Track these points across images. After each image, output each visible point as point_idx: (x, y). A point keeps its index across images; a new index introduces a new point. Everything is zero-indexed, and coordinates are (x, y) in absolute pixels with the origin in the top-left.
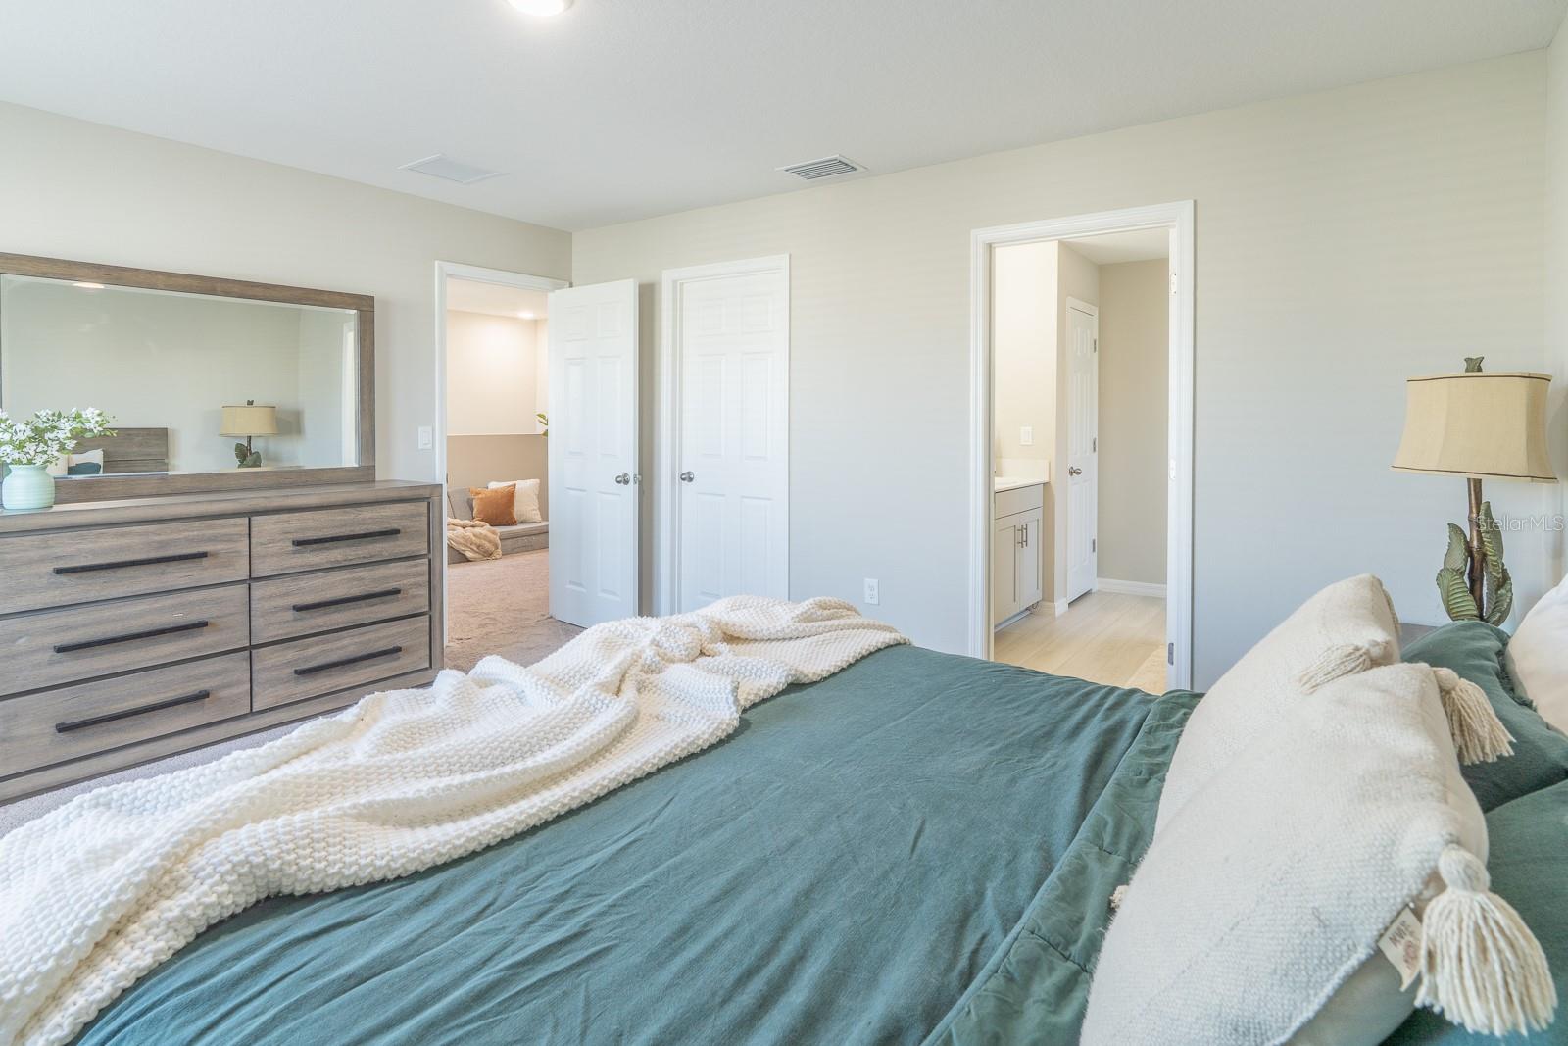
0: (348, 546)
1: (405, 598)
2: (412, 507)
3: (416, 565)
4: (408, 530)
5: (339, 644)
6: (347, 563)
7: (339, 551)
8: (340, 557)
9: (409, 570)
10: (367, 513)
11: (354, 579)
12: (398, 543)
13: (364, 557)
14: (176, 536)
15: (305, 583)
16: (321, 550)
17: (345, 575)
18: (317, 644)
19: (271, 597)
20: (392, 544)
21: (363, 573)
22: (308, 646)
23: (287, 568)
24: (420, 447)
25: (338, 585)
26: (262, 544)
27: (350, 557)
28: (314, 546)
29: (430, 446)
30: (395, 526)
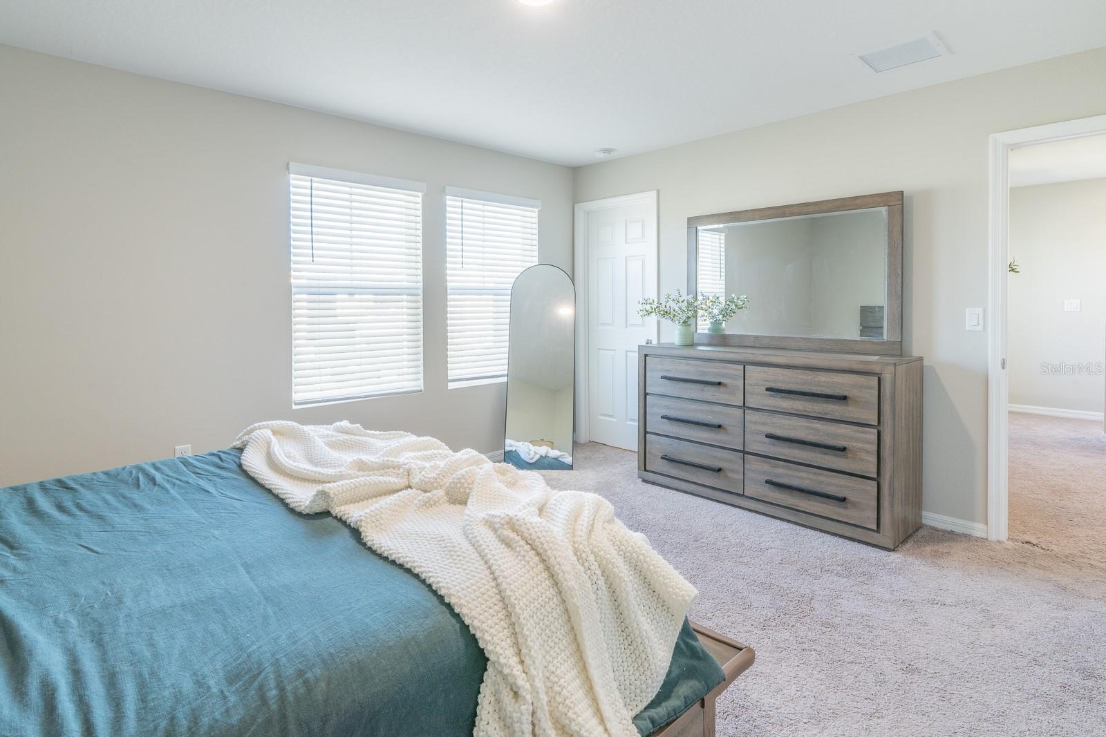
0: (806, 400)
1: (854, 458)
2: (863, 379)
3: (864, 433)
4: (858, 400)
5: (797, 474)
6: (805, 413)
7: (800, 402)
8: (800, 408)
9: (857, 435)
10: (823, 378)
11: (810, 428)
12: (847, 408)
13: (819, 413)
14: (709, 370)
15: (776, 419)
16: (787, 398)
17: (803, 422)
18: (783, 467)
19: (756, 422)
20: (843, 407)
21: (818, 425)
22: (777, 467)
23: (767, 406)
24: (967, 329)
25: (799, 429)
26: (751, 385)
27: (808, 410)
28: (783, 394)
29: (980, 328)
30: (845, 393)
